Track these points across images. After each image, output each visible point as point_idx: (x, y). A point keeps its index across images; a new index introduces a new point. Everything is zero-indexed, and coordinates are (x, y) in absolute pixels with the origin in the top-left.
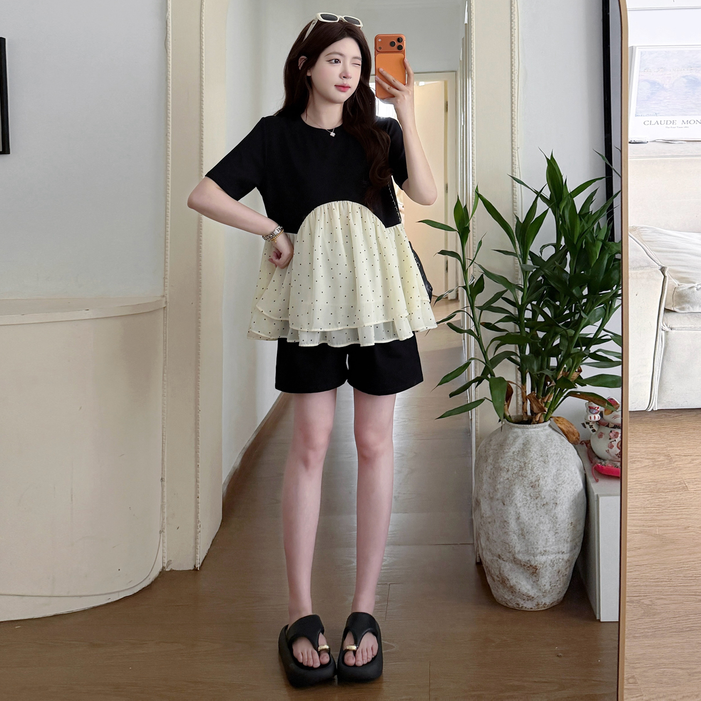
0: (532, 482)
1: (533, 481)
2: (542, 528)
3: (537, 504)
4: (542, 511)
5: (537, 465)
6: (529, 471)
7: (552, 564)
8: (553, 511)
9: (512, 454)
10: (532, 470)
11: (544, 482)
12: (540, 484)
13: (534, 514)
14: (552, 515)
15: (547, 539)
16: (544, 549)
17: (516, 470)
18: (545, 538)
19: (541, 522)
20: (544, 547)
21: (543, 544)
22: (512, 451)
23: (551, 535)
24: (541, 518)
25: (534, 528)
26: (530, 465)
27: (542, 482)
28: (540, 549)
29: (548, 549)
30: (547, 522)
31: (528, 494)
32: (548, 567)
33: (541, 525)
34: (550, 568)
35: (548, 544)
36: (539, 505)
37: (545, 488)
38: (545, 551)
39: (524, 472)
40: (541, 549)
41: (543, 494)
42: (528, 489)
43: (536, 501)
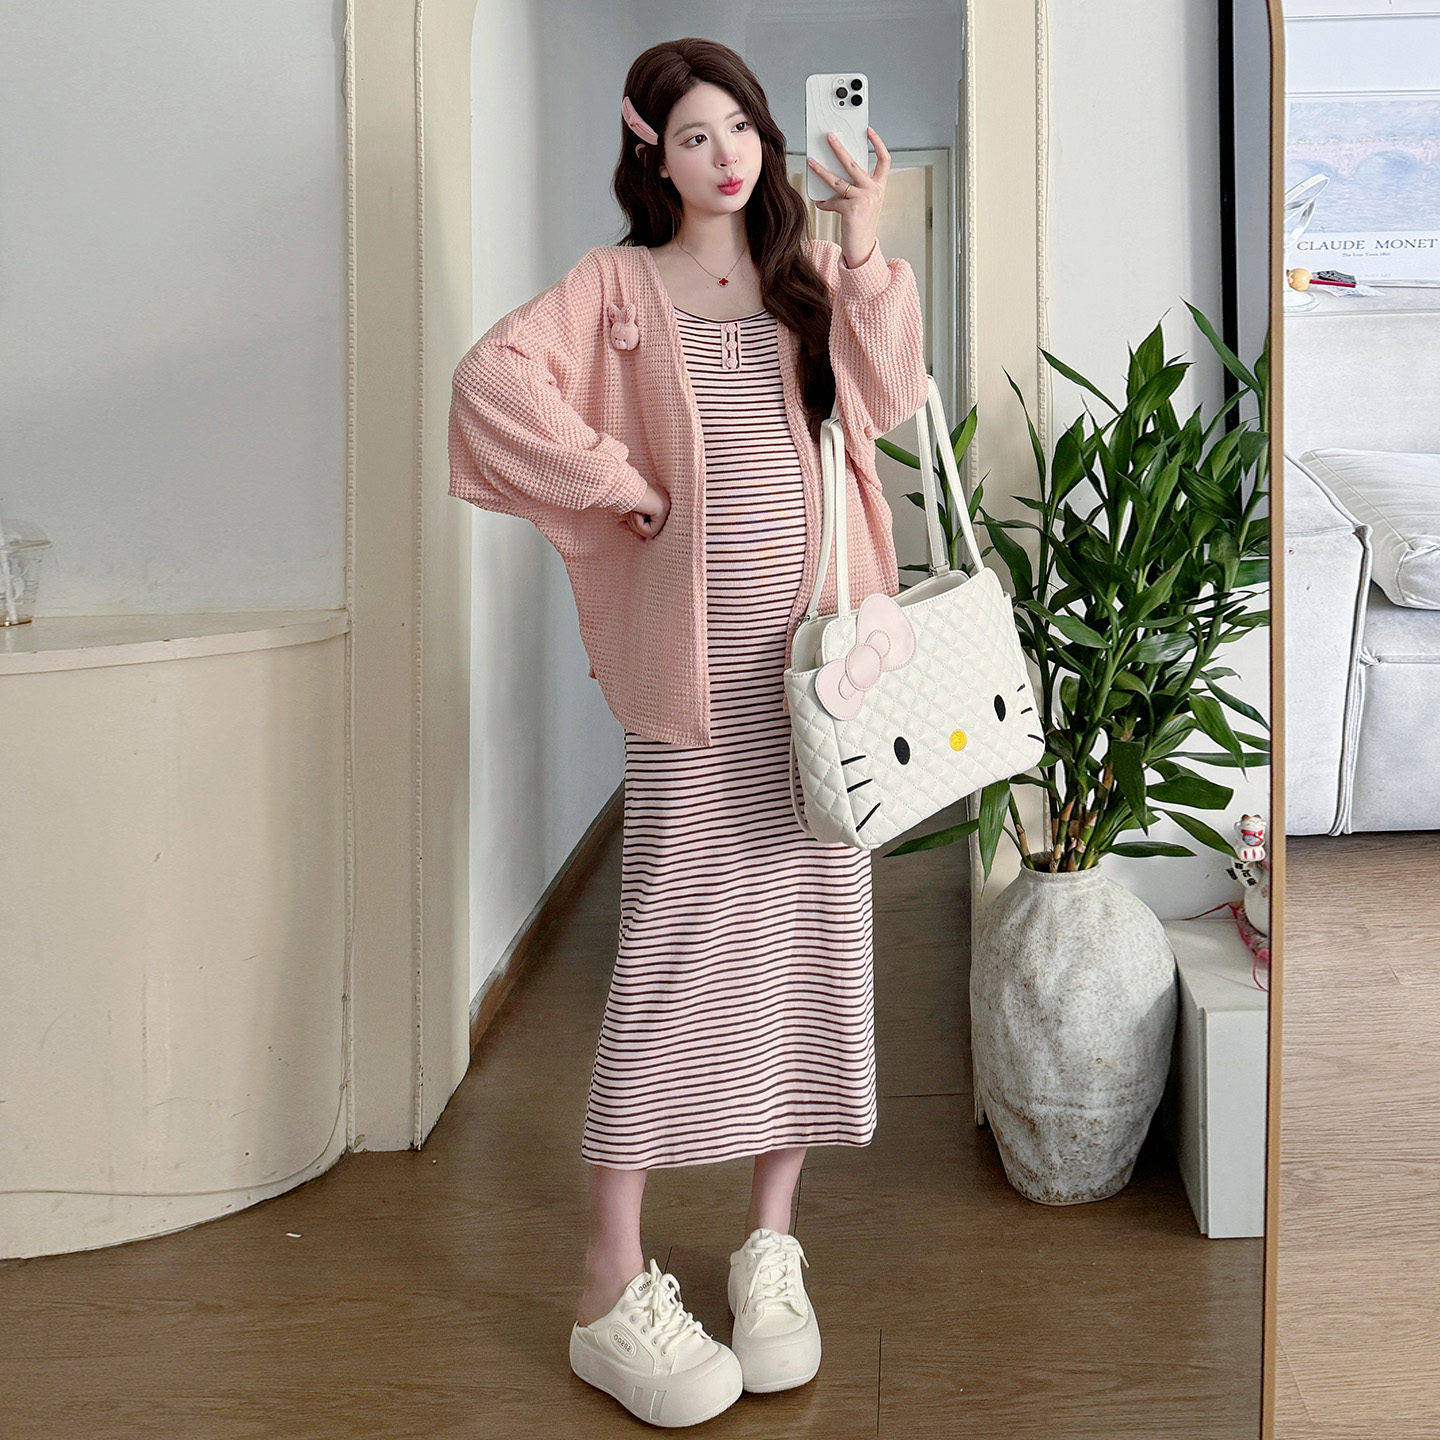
0: (1025, 979)
1: (1027, 977)
2: (1036, 1058)
3: (1032, 1016)
4: (1039, 1030)
5: (1036, 952)
6: (1024, 960)
7: (1057, 1121)
8: (1055, 1033)
9: (1009, 928)
10: (1027, 958)
11: (1042, 982)
12: (1037, 984)
13: (1028, 1032)
14: (1054, 1038)
15: (1045, 1078)
16: (1042, 1093)
17: (1008, 955)
18: (1043, 1075)
19: (1036, 1048)
20: (1041, 1090)
21: (1041, 1083)
22: (1010, 923)
23: (1051, 1073)
24: (1037, 1041)
25: (1026, 1055)
26: (1026, 949)
27: (1039, 981)
28: (1035, 1092)
29: (1049, 1094)
30: (1046, 1048)
31: (1020, 997)
32: (1052, 1124)
33: (1037, 1052)
34: (1056, 1128)
35: (1049, 1087)
36: (1035, 1019)
37: (1043, 992)
38: (1045, 1098)
39: (1017, 961)
40: (1037, 1092)
41: (1040, 1000)
42: (1020, 989)
43: (1032, 1012)
